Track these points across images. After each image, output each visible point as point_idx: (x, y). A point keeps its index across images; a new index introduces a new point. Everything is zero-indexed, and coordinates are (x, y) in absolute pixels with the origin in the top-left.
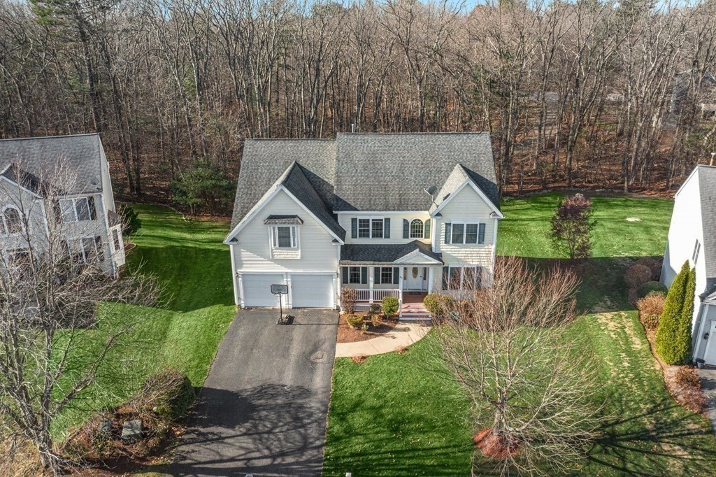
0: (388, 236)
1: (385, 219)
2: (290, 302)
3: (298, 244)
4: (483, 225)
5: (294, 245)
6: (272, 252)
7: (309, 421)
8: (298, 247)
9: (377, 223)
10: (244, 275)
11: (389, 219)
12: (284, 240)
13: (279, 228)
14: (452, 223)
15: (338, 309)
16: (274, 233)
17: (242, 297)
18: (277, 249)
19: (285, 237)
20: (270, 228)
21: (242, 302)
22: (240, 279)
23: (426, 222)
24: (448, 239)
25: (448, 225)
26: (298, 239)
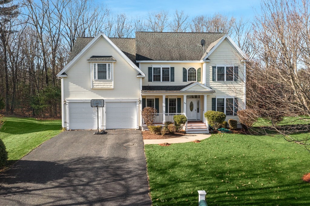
0: (173, 80)
1: (171, 68)
2: (104, 125)
3: (112, 77)
4: (237, 68)
5: (109, 78)
6: (93, 83)
7: (128, 176)
8: (112, 79)
9: (165, 70)
10: (71, 103)
11: (174, 68)
12: (102, 74)
13: (98, 65)
14: (217, 66)
15: (140, 129)
16: (95, 69)
17: (68, 121)
18: (96, 81)
19: (103, 72)
20: (92, 65)
21: (68, 125)
22: (67, 106)
23: (198, 70)
24: (214, 77)
25: (214, 67)
26: (112, 73)
